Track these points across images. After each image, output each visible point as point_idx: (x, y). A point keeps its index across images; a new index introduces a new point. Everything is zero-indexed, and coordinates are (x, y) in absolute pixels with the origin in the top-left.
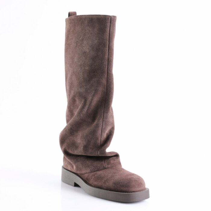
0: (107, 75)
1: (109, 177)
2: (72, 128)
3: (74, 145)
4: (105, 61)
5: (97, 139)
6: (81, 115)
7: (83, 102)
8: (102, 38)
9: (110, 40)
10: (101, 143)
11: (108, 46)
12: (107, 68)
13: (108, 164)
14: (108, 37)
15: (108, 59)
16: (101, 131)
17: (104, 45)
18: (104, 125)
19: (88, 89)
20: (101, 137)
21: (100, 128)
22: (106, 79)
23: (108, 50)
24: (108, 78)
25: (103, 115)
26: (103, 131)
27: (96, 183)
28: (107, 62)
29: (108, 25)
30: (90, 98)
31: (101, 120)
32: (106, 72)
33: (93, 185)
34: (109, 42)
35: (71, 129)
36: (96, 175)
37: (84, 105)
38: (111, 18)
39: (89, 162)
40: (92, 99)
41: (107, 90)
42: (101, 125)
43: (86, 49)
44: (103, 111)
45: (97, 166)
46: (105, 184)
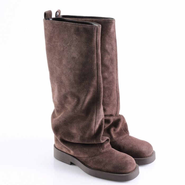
0: (97, 78)
1: (107, 161)
2: (67, 121)
3: (69, 134)
4: (95, 66)
5: (92, 130)
6: (76, 111)
7: (76, 101)
8: (91, 47)
9: (98, 47)
10: (95, 132)
11: (96, 53)
12: (96, 72)
13: (103, 149)
14: (96, 45)
15: (97, 64)
16: (94, 124)
17: (93, 53)
18: (97, 119)
19: (80, 89)
20: (95, 128)
21: (94, 122)
22: (96, 81)
23: (96, 56)
24: (98, 80)
25: (96, 111)
26: (96, 123)
27: (95, 166)
28: (96, 67)
29: (94, 34)
30: (82, 98)
31: (95, 115)
32: (96, 76)
33: (92, 167)
34: (97, 49)
35: (65, 121)
36: (94, 160)
37: (78, 103)
38: (97, 28)
39: (86, 149)
40: (85, 99)
41: (97, 89)
42: (94, 119)
43: (75, 55)
44: (95, 108)
45: (94, 152)
46: (105, 168)
